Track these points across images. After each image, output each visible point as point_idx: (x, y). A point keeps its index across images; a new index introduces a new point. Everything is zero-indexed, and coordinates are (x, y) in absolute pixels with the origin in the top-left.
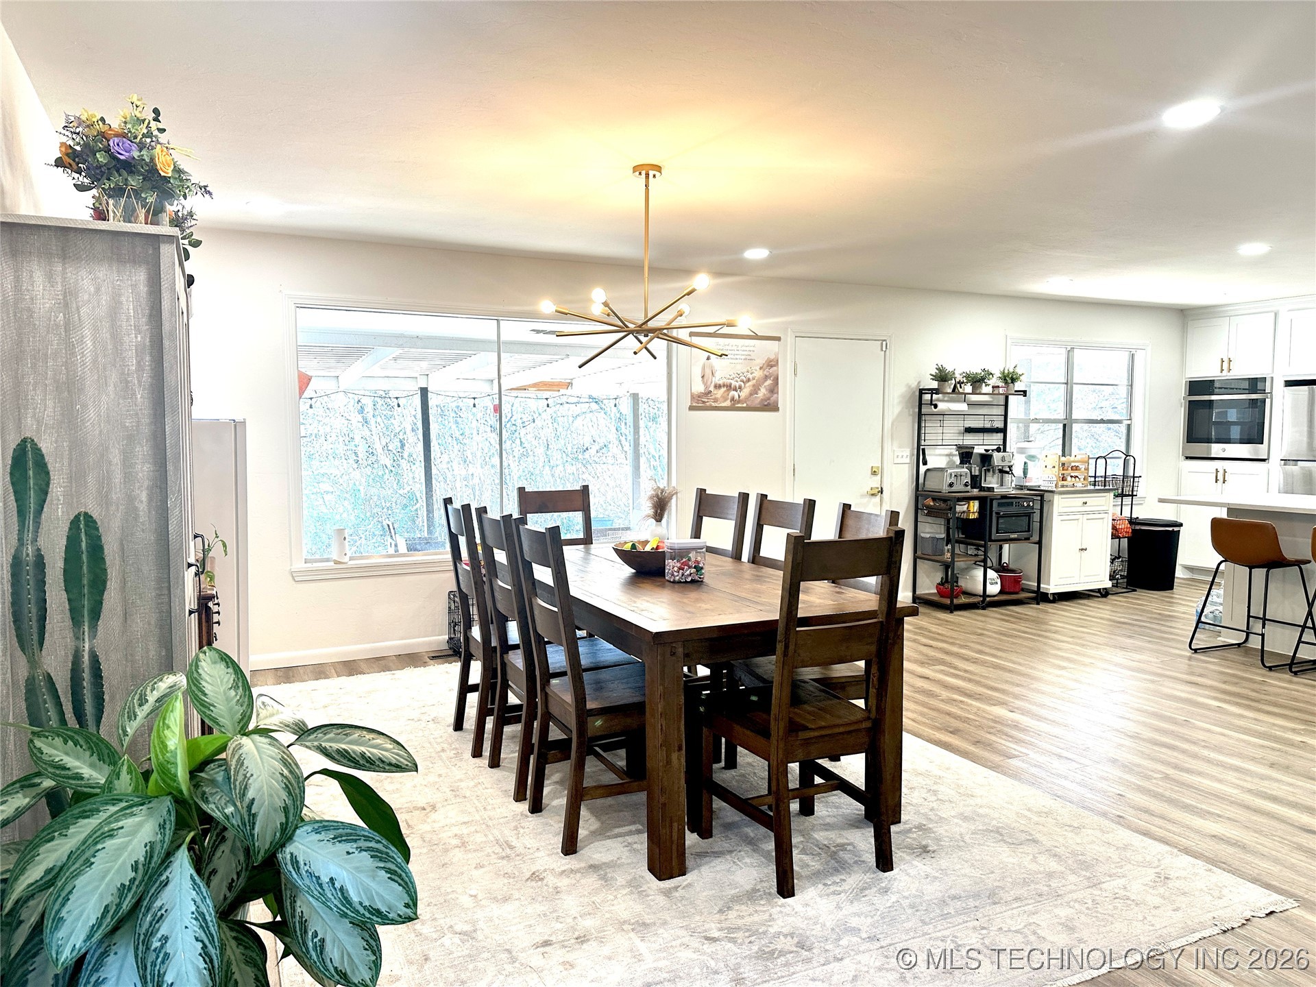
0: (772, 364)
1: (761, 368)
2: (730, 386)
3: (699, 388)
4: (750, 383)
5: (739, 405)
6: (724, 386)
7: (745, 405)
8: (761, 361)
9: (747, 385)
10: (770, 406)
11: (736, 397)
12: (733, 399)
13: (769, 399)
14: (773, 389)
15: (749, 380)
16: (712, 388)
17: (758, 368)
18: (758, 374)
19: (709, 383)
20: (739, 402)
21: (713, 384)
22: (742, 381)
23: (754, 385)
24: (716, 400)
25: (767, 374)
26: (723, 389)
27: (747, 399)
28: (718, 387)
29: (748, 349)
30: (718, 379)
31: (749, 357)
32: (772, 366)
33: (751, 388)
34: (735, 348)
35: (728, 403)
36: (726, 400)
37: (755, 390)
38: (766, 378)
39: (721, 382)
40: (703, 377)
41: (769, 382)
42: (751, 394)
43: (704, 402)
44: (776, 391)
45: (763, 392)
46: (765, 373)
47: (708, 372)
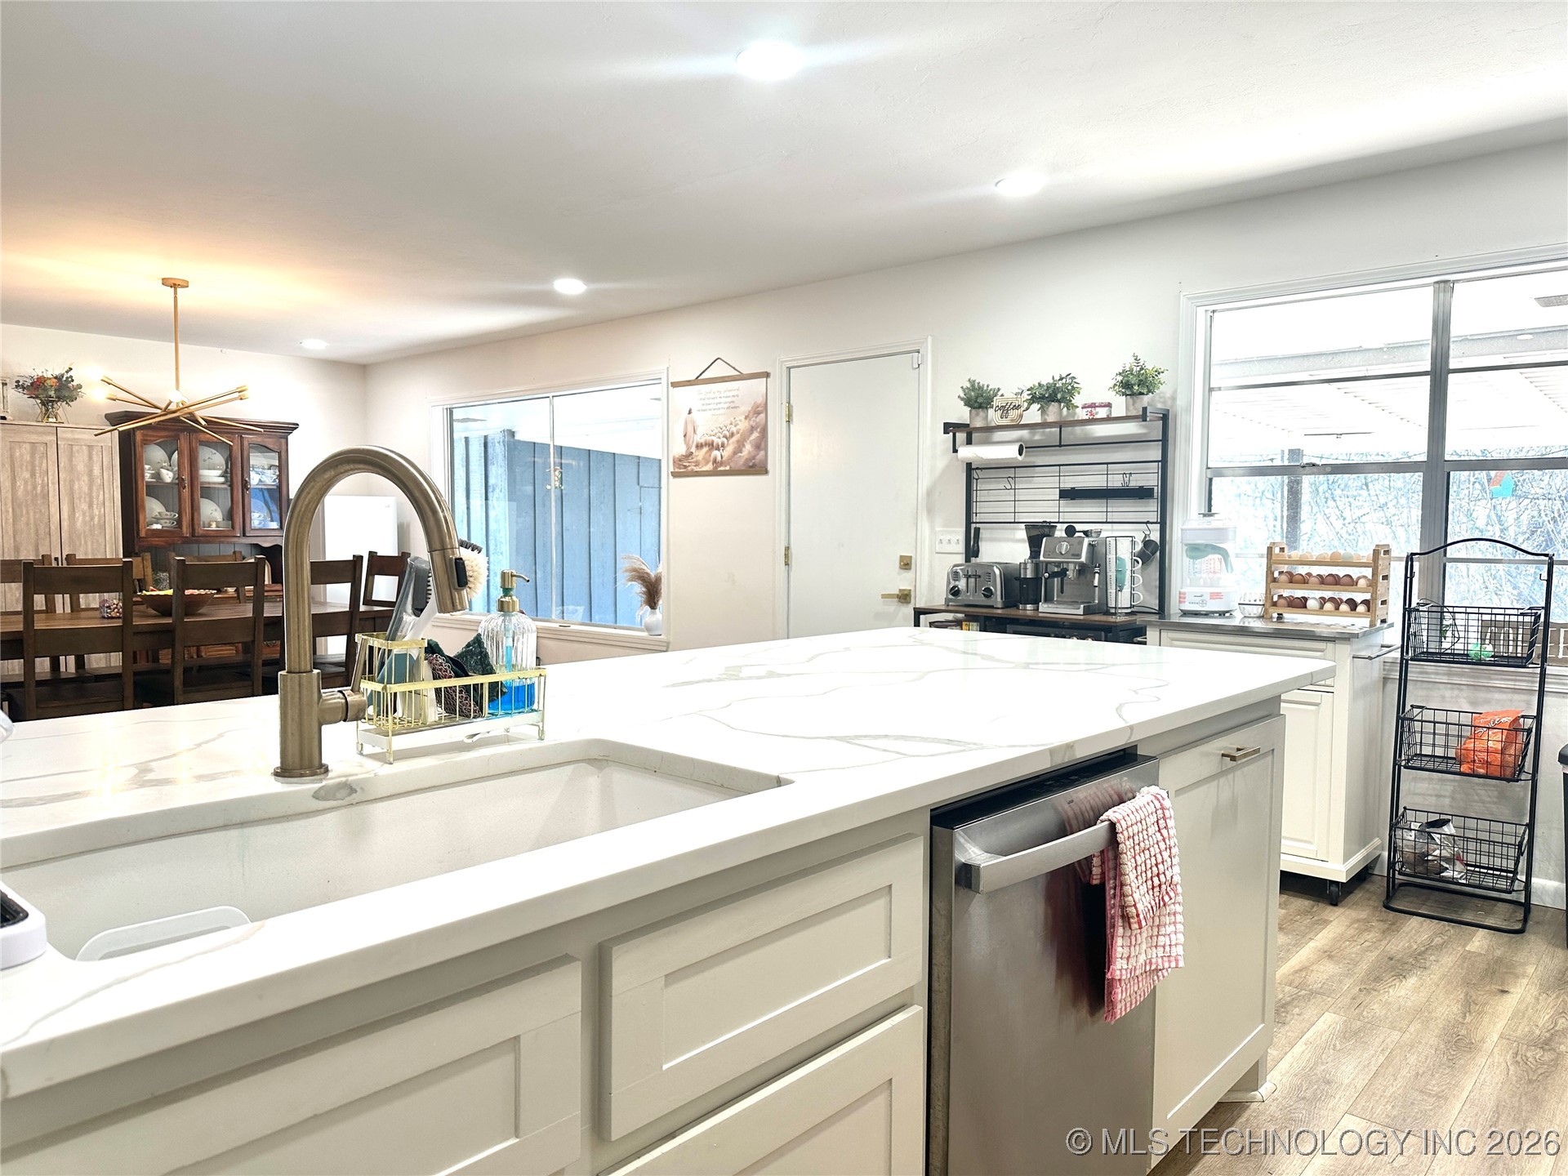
0: (761, 409)
1: (746, 418)
2: (713, 445)
3: (680, 449)
4: (734, 439)
5: (722, 468)
6: (706, 444)
7: (728, 468)
8: (746, 408)
9: (731, 441)
10: (756, 468)
11: (719, 458)
12: (715, 461)
13: (754, 458)
14: (761, 444)
15: (732, 435)
16: (693, 449)
17: (742, 418)
18: (743, 425)
19: (691, 442)
20: (722, 464)
21: (695, 443)
22: (725, 437)
23: (738, 441)
24: (697, 464)
25: (754, 424)
26: (705, 449)
27: (731, 458)
28: (699, 446)
29: (731, 394)
30: (699, 438)
31: (732, 405)
32: (759, 413)
33: (736, 445)
34: (717, 395)
35: (709, 467)
36: (707, 463)
37: (739, 449)
38: (752, 429)
39: (702, 441)
40: (685, 436)
41: (755, 435)
42: (735, 453)
43: (685, 467)
44: (763, 446)
45: (748, 448)
46: (751, 423)
47: (690, 430)
